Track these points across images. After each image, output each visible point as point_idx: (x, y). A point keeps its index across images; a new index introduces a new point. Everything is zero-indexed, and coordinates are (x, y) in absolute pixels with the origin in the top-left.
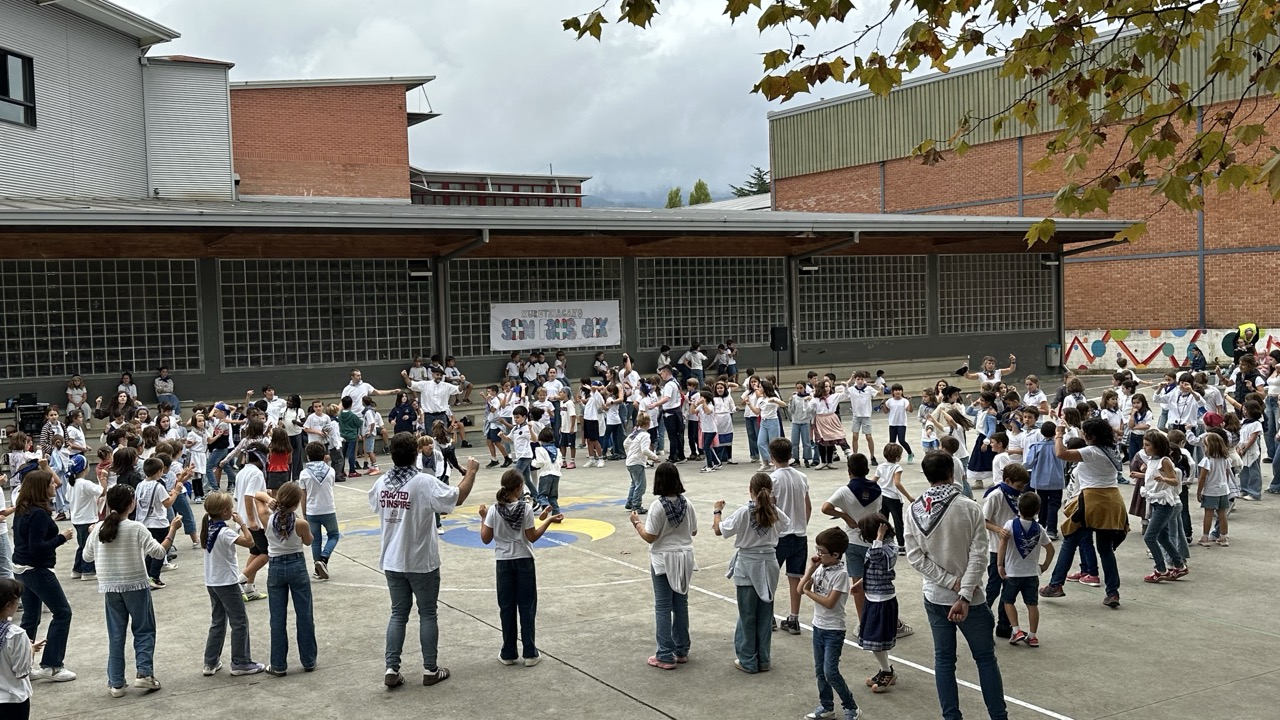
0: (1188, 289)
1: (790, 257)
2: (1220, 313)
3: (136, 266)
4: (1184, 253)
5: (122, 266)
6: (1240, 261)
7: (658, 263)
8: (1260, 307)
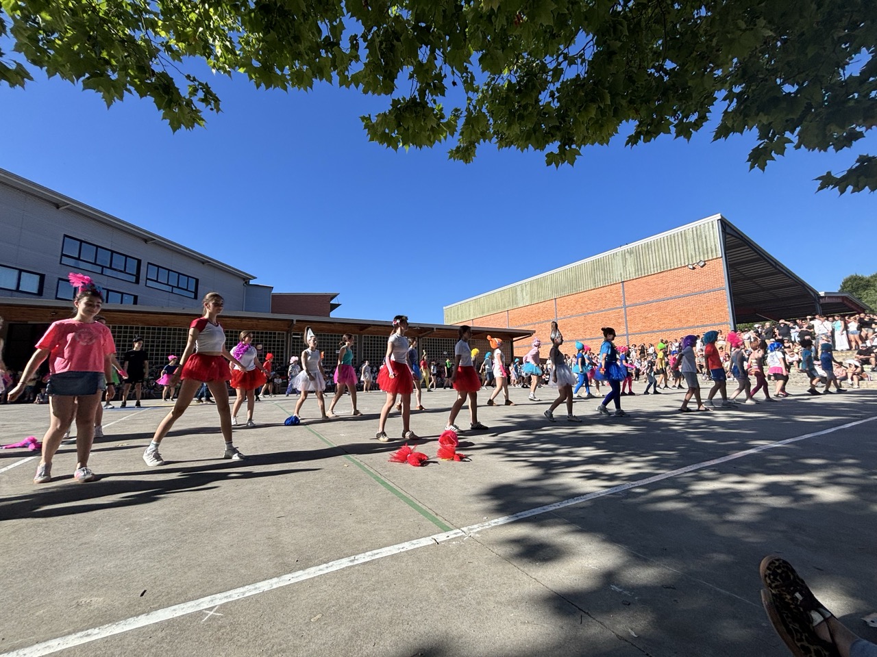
1: (419, 338)
3: (175, 330)
5: (170, 329)
7: (371, 337)
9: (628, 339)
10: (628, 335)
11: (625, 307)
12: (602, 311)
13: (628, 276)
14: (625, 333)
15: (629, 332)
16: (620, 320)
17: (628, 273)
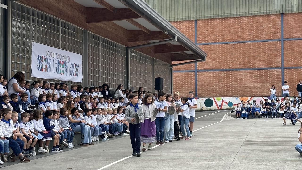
0: (190, 83)
1: (128, 47)
2: (203, 92)
4: (189, 71)
6: (211, 74)
8: (218, 90)
9: (282, 72)
10: (282, 68)
11: (283, 40)
12: (256, 41)
13: (290, 9)
14: (280, 65)
15: (285, 65)
16: (276, 53)
17: (290, 6)
